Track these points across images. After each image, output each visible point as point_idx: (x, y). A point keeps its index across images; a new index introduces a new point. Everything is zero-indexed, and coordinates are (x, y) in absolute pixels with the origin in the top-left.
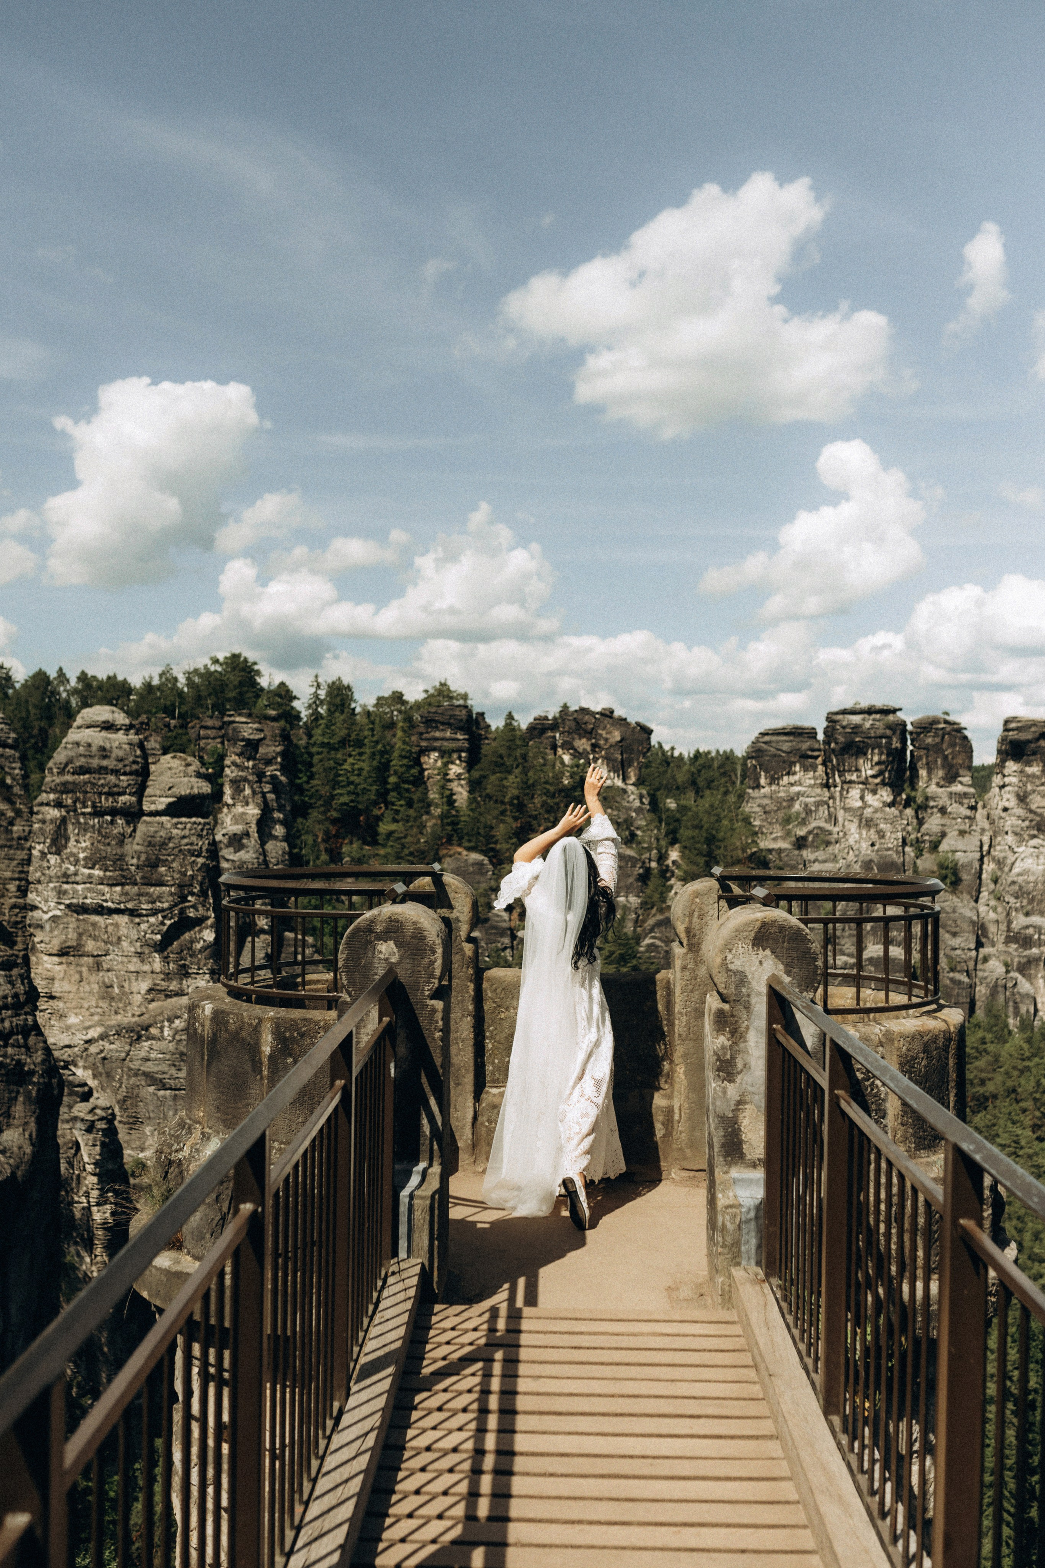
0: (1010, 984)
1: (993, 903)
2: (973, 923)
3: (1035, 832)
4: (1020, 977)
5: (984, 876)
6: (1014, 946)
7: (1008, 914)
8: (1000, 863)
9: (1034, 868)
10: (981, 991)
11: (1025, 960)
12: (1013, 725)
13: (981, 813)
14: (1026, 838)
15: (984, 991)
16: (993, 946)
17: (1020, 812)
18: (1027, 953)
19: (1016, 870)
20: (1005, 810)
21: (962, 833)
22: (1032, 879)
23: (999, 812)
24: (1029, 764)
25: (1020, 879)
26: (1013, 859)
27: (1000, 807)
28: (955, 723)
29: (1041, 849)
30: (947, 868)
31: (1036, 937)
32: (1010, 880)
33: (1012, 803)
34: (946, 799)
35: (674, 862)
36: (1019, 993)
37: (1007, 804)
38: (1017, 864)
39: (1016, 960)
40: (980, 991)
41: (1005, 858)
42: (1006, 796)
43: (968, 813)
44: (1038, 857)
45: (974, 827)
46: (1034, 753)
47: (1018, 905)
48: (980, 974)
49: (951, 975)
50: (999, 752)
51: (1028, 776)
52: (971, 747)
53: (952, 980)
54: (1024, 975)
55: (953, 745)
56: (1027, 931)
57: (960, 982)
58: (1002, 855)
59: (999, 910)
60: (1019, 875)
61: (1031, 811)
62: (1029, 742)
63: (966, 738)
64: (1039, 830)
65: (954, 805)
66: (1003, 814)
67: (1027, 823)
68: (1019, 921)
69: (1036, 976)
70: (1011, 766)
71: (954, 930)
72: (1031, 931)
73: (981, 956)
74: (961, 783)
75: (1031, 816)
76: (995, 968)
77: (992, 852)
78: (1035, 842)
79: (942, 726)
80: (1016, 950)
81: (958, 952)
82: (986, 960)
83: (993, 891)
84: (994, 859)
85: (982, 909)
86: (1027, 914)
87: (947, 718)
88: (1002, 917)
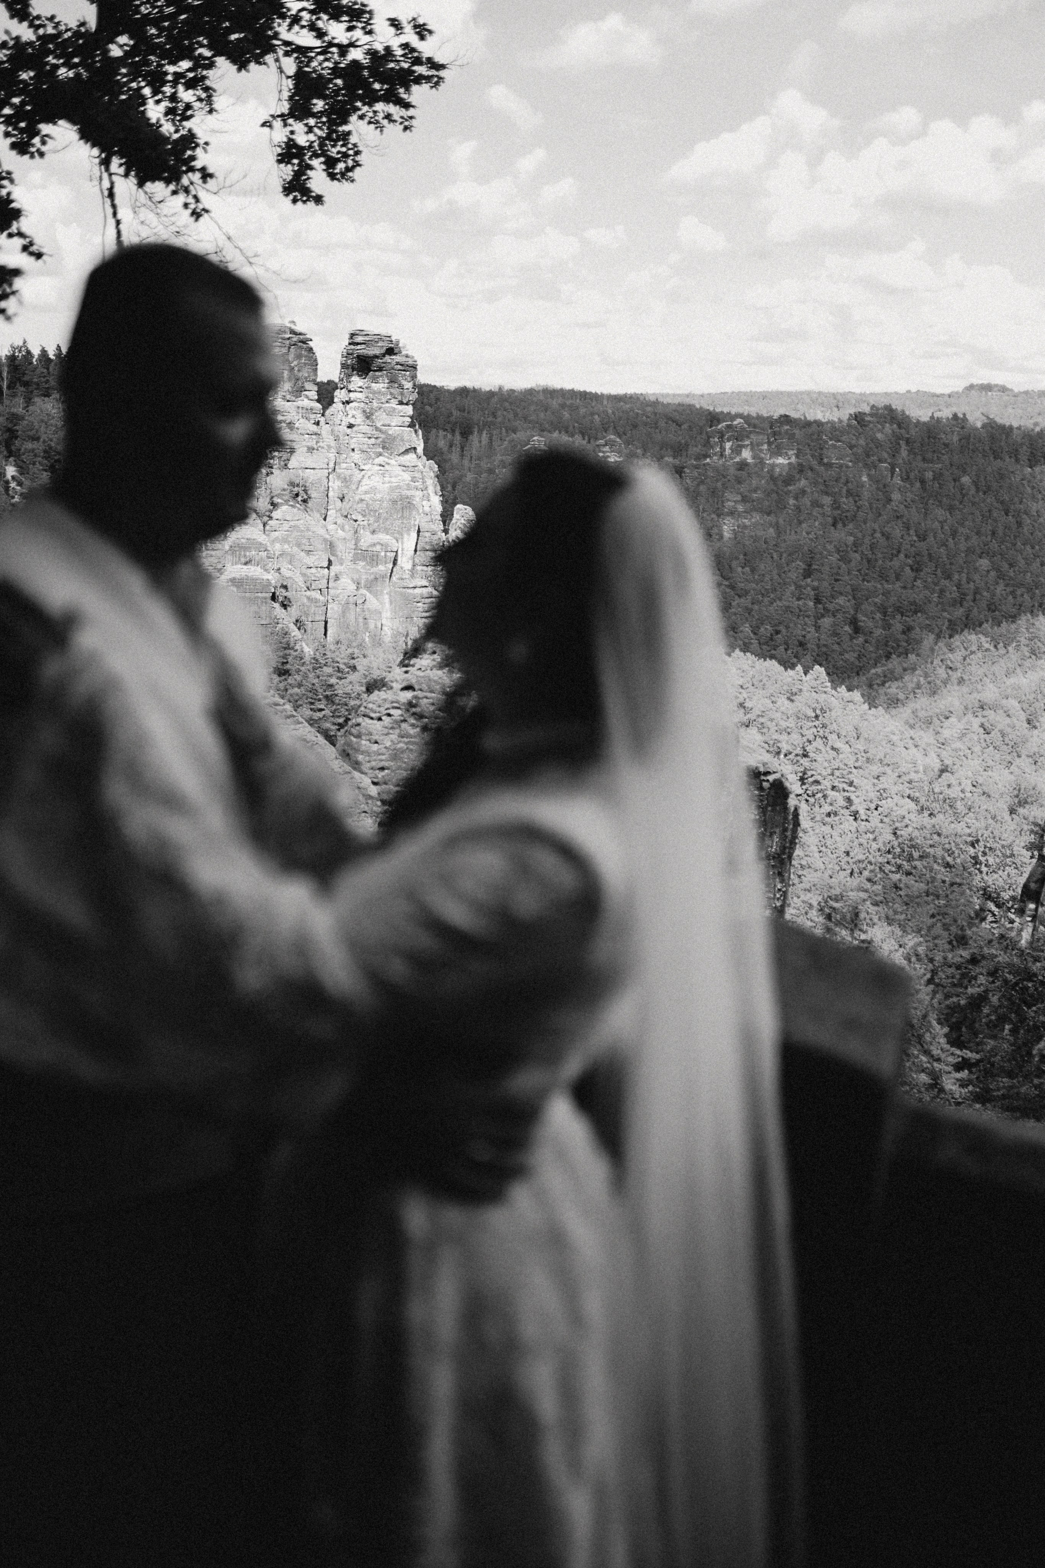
0: (360, 601)
1: (340, 520)
2: (325, 540)
3: (381, 450)
4: (368, 594)
5: (331, 494)
6: (362, 563)
7: (356, 532)
8: (346, 481)
9: (380, 486)
10: (334, 609)
11: (372, 577)
12: (359, 339)
13: (325, 429)
14: (373, 456)
15: (336, 608)
16: (342, 564)
17: (365, 428)
18: (374, 570)
19: (362, 489)
20: (351, 426)
21: (311, 449)
22: (379, 496)
23: (343, 428)
24: (375, 380)
25: (367, 497)
26: (360, 476)
27: (344, 423)
28: (300, 334)
29: (387, 467)
30: (298, 485)
31: (383, 554)
32: (357, 498)
33: (359, 419)
34: (294, 414)
35: (13, 477)
36: (368, 609)
37: (352, 421)
38: (363, 483)
39: (364, 577)
40: (332, 609)
41: (351, 476)
42: (351, 413)
43: (315, 428)
44: (383, 474)
45: (321, 444)
46: (380, 369)
47: (365, 523)
48: (331, 591)
49: (308, 593)
50: (344, 366)
51: (374, 393)
52: (316, 360)
53: (308, 598)
54: (370, 592)
55: (299, 357)
56: (374, 549)
57: (317, 601)
58: (348, 472)
59: (347, 527)
60: (366, 493)
61: (377, 429)
62: (376, 357)
63: (311, 349)
64: (383, 448)
65: (302, 420)
66: (349, 431)
67: (373, 441)
68: (367, 539)
69: (382, 591)
70: (357, 381)
71: (308, 548)
72: (378, 548)
73: (332, 574)
74: (307, 397)
75: (377, 434)
76: (346, 585)
77: (337, 470)
78: (380, 460)
79: (288, 336)
80: (363, 568)
81: (313, 570)
82: (337, 578)
83: (341, 510)
84: (339, 477)
85: (331, 527)
86: (373, 532)
87: (293, 327)
88: (350, 535)
